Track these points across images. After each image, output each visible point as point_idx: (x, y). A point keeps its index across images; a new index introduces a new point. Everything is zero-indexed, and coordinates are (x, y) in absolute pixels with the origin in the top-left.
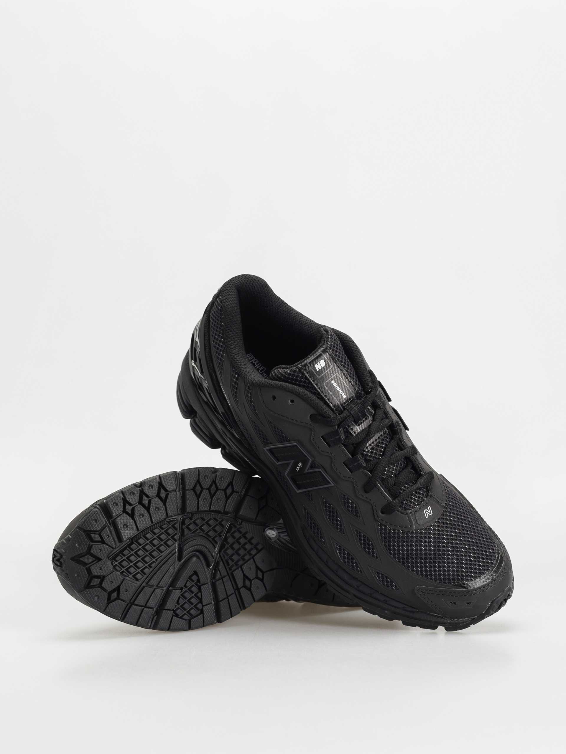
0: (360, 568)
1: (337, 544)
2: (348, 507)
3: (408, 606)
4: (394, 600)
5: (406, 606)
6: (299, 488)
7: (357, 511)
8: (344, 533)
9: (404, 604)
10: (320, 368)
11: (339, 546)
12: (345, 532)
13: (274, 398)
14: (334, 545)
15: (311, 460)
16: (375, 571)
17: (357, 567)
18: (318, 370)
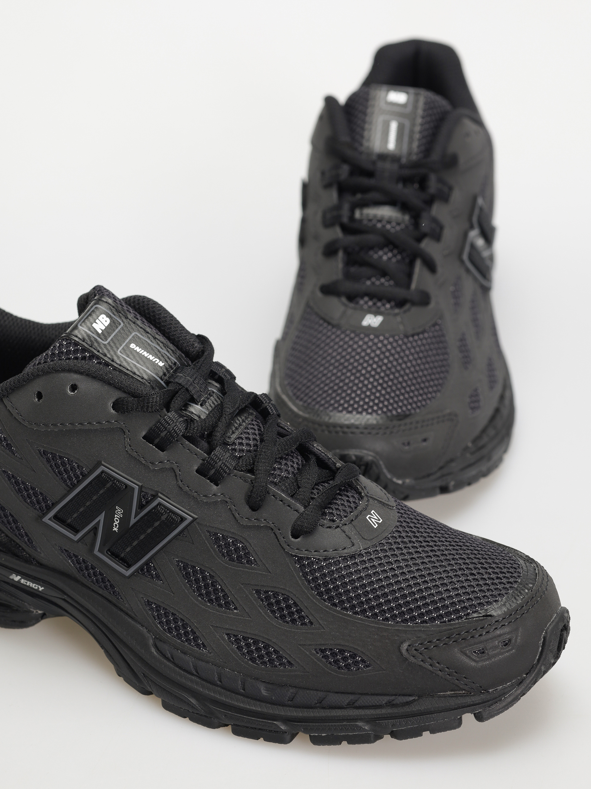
0: (286, 658)
1: (227, 634)
2: (229, 553)
3: (396, 695)
4: (367, 694)
5: (393, 698)
6: (129, 566)
7: (247, 554)
8: (236, 608)
9: (388, 695)
10: (103, 328)
11: (234, 635)
12: (237, 605)
13: (40, 396)
14: (223, 639)
15: (137, 487)
16: (315, 649)
17: (280, 658)
18: (100, 332)
